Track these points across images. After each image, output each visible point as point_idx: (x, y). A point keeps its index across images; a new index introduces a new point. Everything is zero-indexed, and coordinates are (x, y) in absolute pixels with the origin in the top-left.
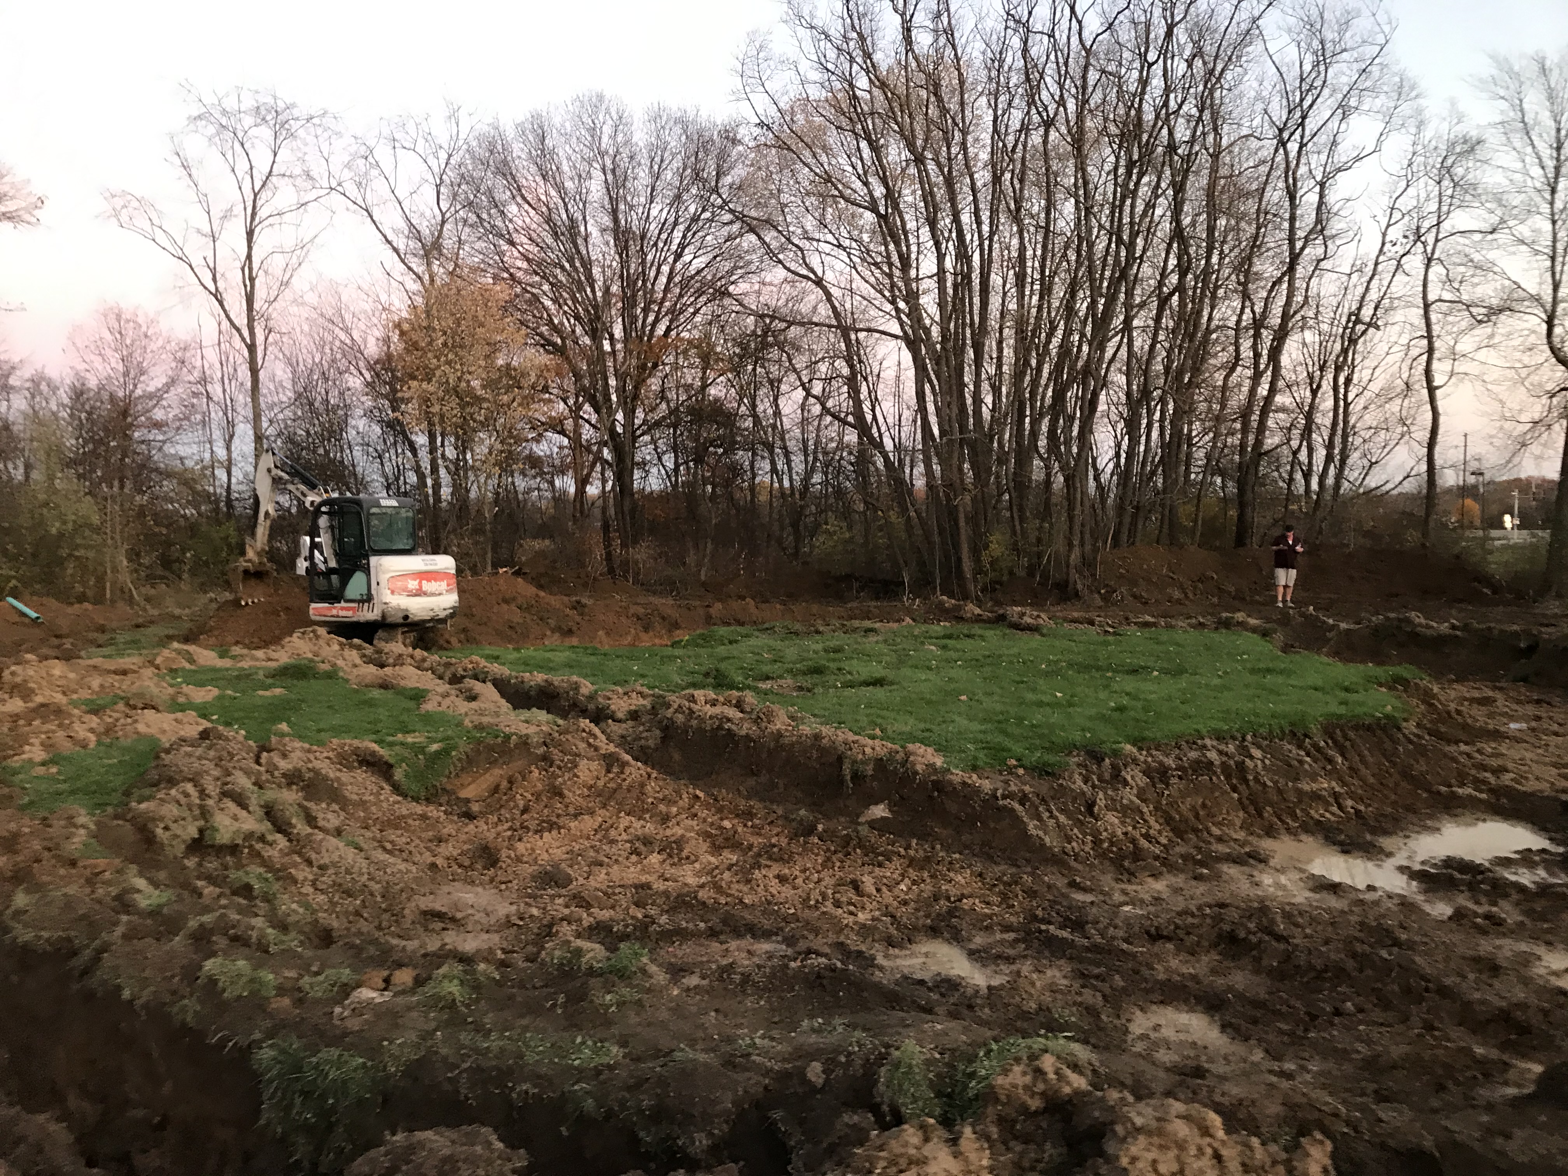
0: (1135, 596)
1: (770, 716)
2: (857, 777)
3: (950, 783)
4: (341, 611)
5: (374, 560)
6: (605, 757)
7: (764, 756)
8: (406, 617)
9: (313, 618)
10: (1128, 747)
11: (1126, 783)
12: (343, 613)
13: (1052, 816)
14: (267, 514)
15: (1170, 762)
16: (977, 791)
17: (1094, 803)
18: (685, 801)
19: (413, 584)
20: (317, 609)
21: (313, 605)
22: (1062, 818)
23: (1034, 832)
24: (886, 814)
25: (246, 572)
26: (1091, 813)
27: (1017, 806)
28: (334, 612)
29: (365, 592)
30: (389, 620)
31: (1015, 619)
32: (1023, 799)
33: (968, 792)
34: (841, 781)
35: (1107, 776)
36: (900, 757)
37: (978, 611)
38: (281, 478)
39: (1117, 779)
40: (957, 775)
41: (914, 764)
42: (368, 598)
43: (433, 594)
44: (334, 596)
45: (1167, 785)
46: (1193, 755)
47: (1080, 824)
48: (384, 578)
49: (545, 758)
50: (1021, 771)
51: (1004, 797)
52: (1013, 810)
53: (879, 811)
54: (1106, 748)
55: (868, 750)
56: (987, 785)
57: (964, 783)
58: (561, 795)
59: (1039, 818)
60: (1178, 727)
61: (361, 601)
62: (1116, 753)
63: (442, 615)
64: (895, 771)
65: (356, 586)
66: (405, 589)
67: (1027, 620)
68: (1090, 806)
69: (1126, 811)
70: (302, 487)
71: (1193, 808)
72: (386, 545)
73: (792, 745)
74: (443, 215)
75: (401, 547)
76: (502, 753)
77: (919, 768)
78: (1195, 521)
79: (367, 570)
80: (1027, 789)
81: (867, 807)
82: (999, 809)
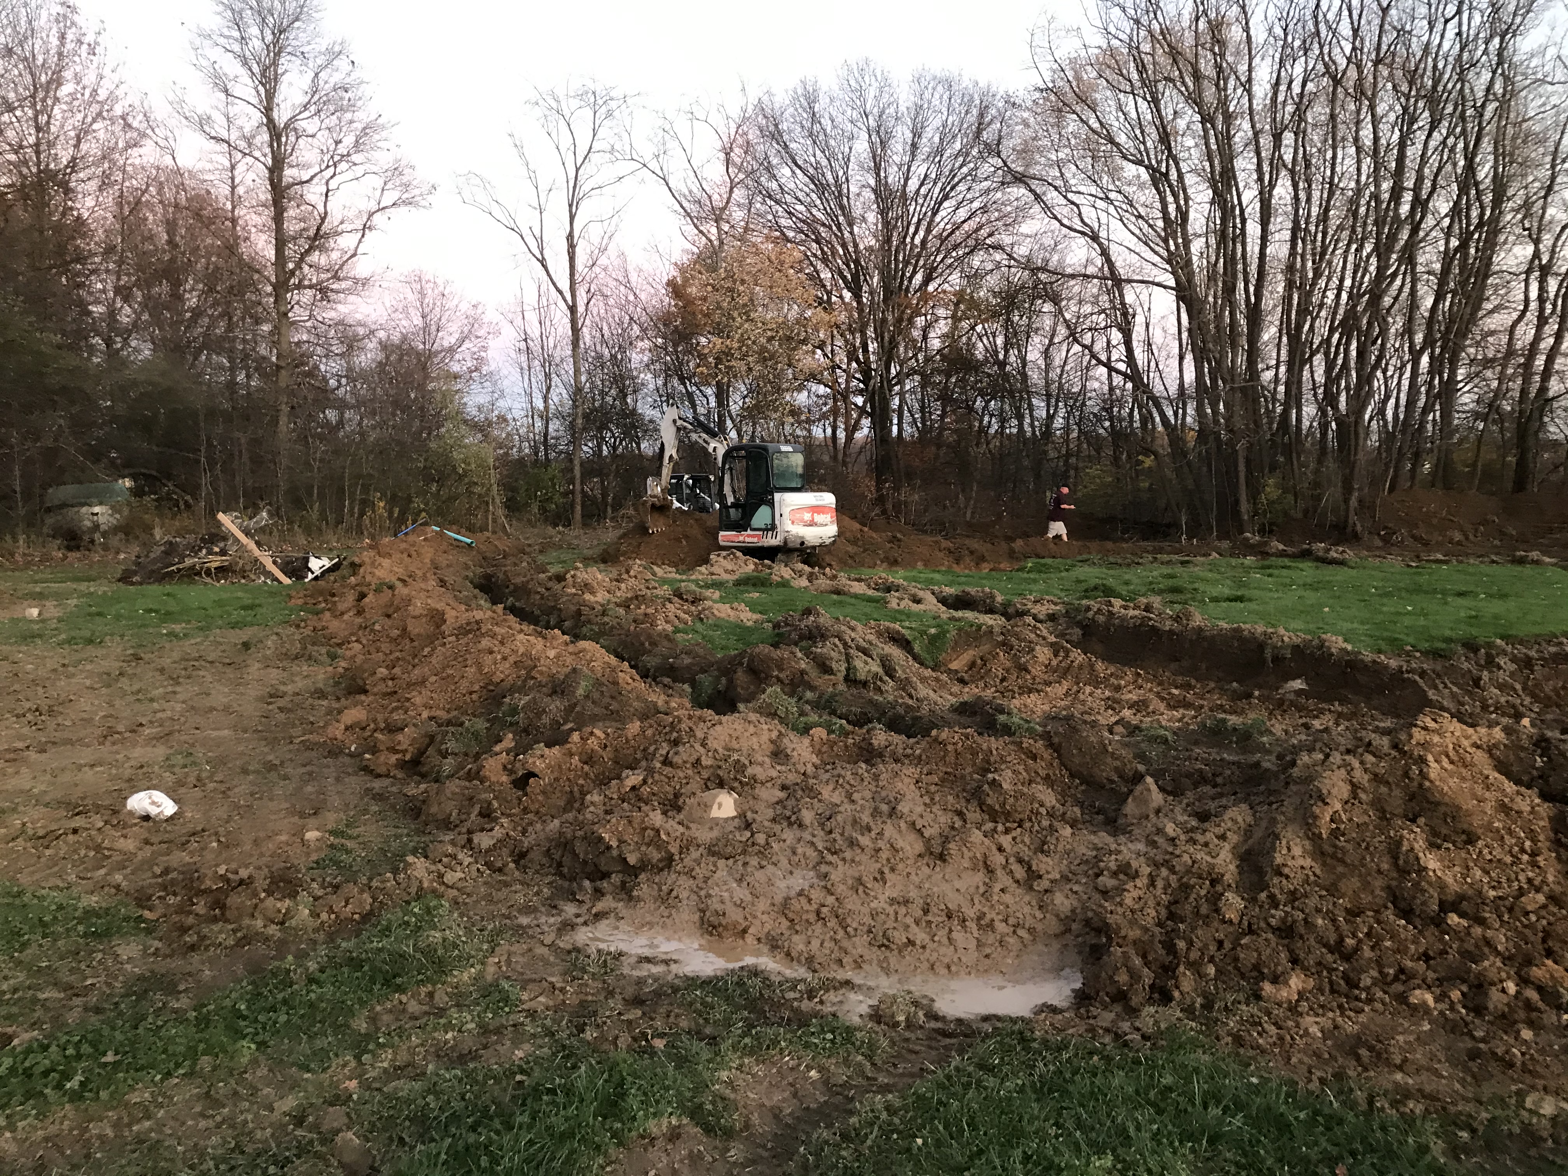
0: (1413, 537)
1: (1188, 615)
2: (1276, 659)
3: (1362, 661)
4: (748, 538)
5: (777, 496)
6: (1052, 645)
7: (1187, 646)
8: (802, 543)
9: (722, 543)
10: (1498, 641)
11: (1499, 668)
12: (748, 540)
13: (1446, 687)
14: (671, 457)
15: (1533, 653)
16: (1386, 667)
17: (1480, 679)
18: (1130, 677)
19: (807, 516)
20: (725, 537)
21: (722, 533)
22: (1455, 689)
23: (1434, 698)
24: (1304, 686)
25: (653, 506)
26: (1478, 687)
27: (1417, 678)
28: (741, 539)
29: (769, 522)
30: (791, 545)
31: (1321, 554)
32: (1423, 674)
33: (1376, 669)
34: (1264, 661)
35: (1483, 662)
36: (1316, 642)
37: (1281, 547)
38: (685, 428)
39: (1490, 663)
40: (1368, 656)
41: (1329, 648)
42: (772, 527)
43: (822, 525)
44: (742, 525)
45: (1532, 672)
46: (1553, 649)
47: (1470, 694)
48: (786, 511)
49: (1003, 643)
50: (1418, 654)
51: (1408, 672)
52: (1415, 681)
53: (1298, 684)
54: (1481, 640)
55: (1286, 639)
56: (1393, 663)
57: (1374, 661)
58: (1027, 671)
59: (1436, 687)
60: (1536, 630)
61: (767, 530)
62: (1490, 645)
63: (828, 542)
64: (1312, 654)
65: (761, 517)
66: (802, 520)
67: (1333, 554)
68: (1477, 682)
69: (1502, 687)
70: (704, 436)
71: (1555, 690)
72: (783, 484)
73: (1213, 636)
74: (732, 181)
75: (794, 485)
76: (975, 639)
77: (1334, 650)
78: (1474, 465)
79: (771, 504)
80: (1425, 666)
81: (1286, 681)
82: (1404, 680)
